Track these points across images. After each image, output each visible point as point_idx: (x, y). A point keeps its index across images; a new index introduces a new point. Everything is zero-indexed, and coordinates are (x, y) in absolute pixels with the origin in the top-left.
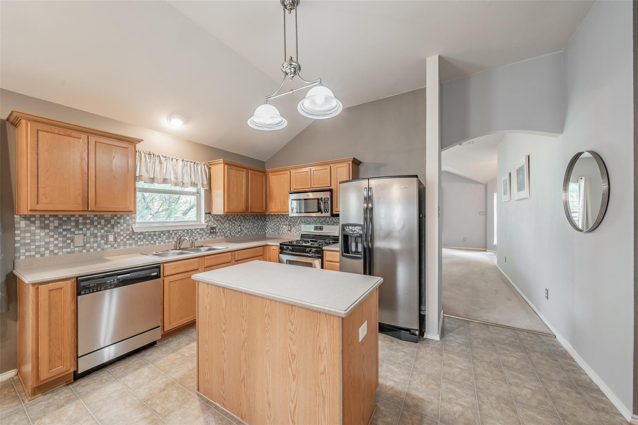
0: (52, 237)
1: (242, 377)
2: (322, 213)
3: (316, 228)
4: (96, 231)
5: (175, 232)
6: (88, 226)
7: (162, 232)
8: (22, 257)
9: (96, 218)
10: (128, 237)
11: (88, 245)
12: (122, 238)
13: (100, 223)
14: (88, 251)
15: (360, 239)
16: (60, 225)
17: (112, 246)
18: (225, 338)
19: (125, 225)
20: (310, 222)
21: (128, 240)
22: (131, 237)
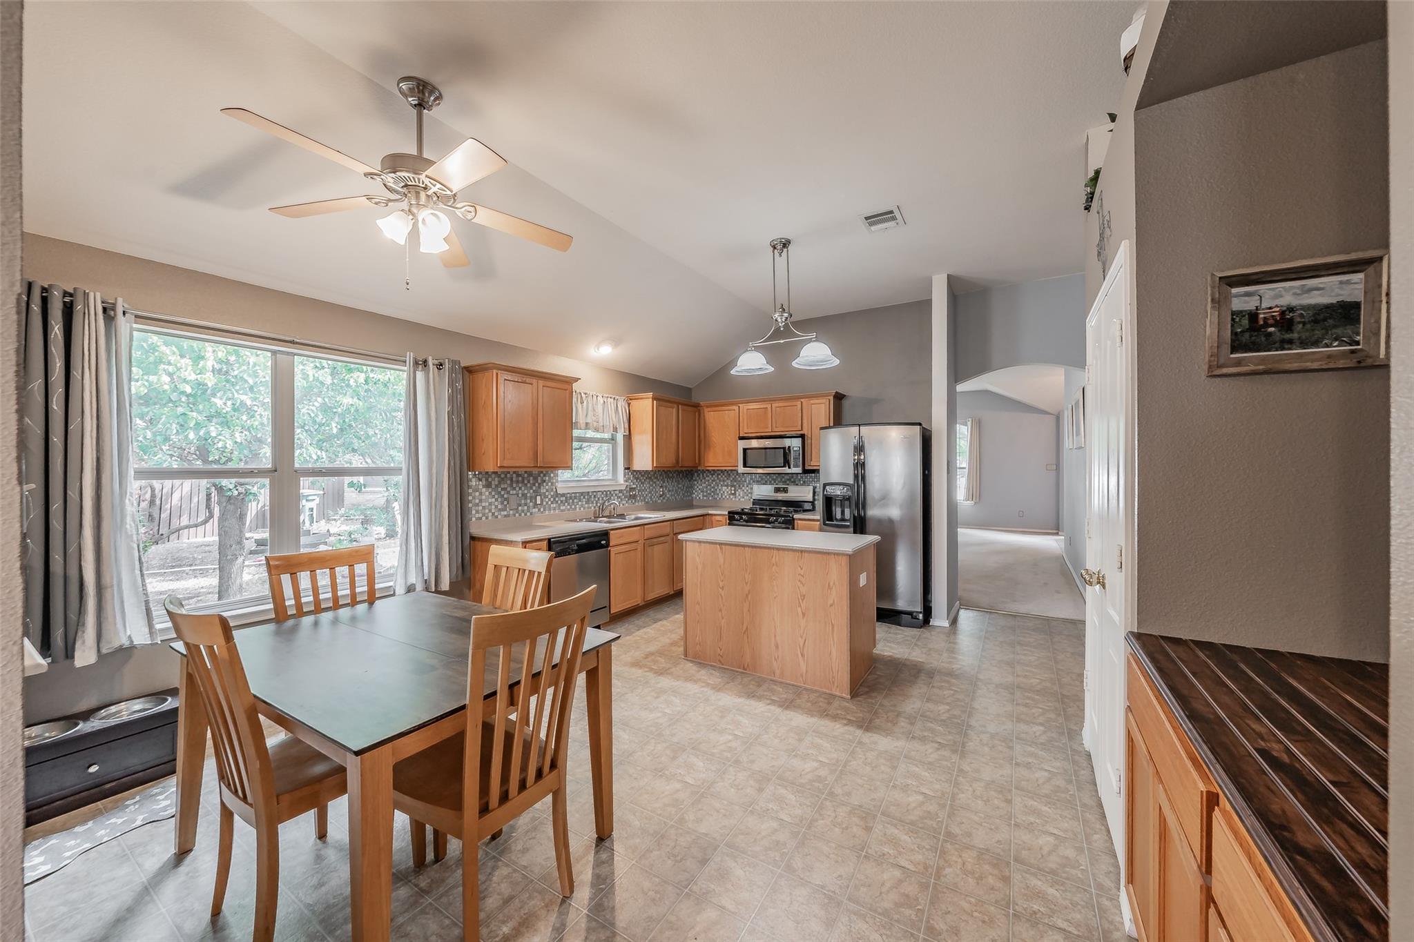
0: (494, 497)
1: (744, 629)
2: (789, 468)
3: (777, 490)
4: (526, 492)
5: (595, 494)
6: (520, 485)
7: (582, 494)
8: (474, 519)
9: (526, 475)
10: (552, 499)
11: (520, 508)
12: (547, 500)
13: (529, 482)
14: (520, 515)
15: (847, 503)
16: (500, 483)
17: (539, 510)
18: (723, 595)
19: (550, 484)
20: (766, 482)
21: (552, 503)
22: (554, 499)
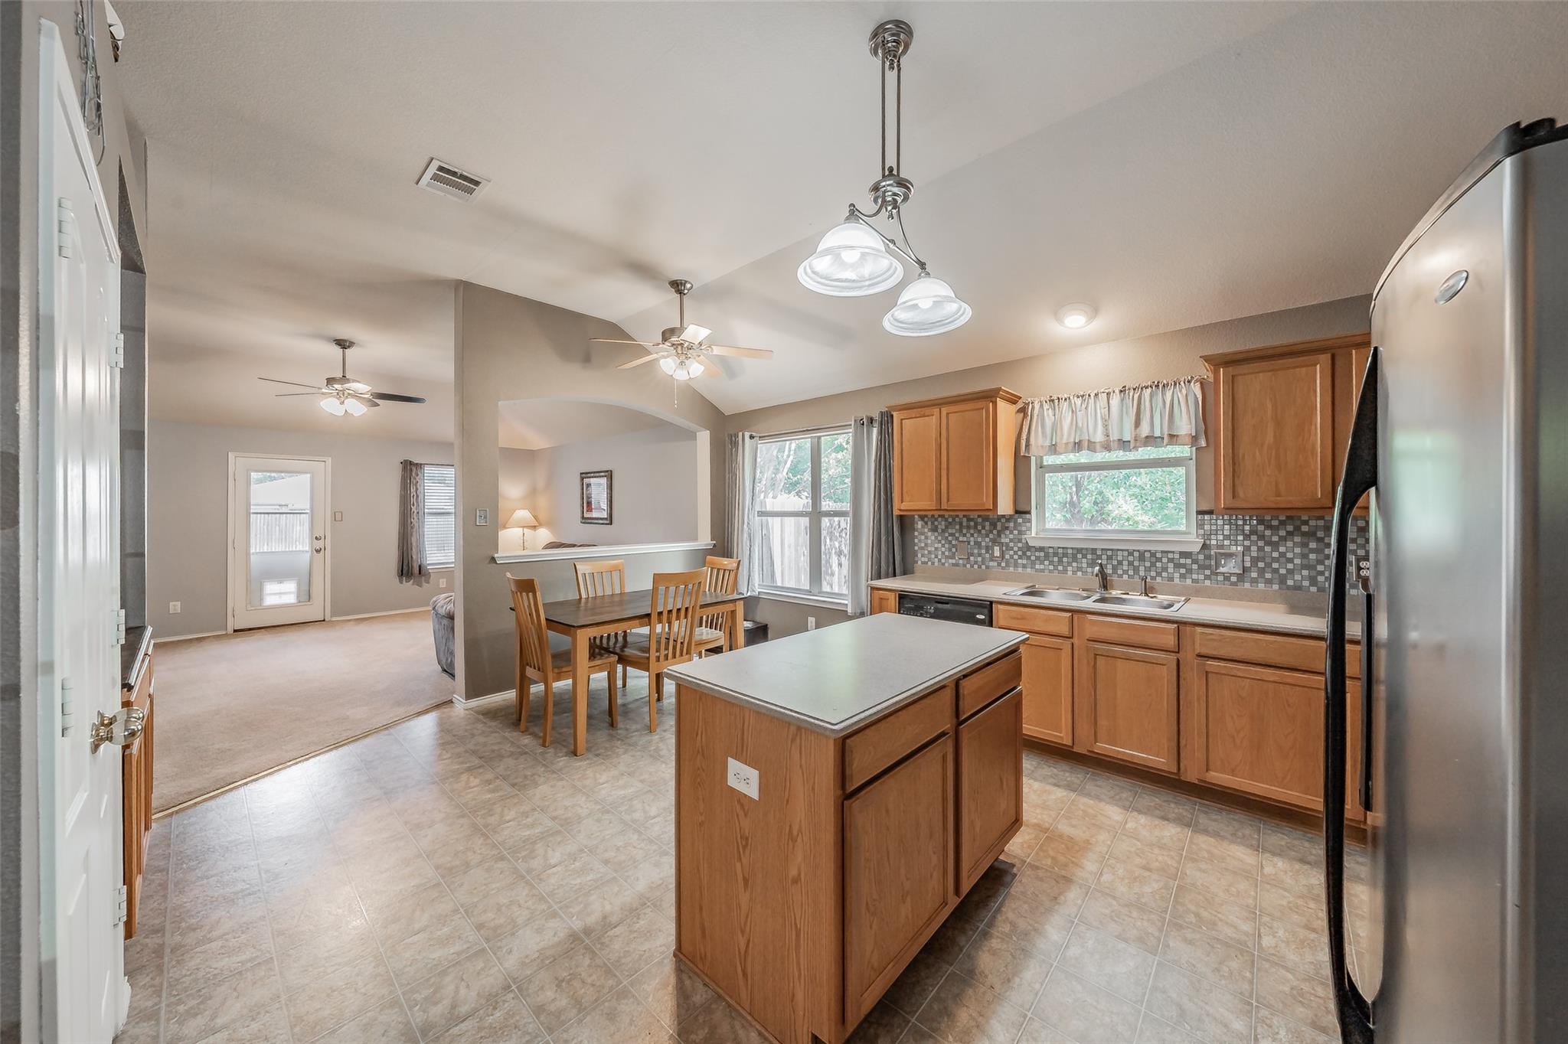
0: (940, 542)
4: (979, 540)
6: (972, 531)
7: (1079, 550)
8: (919, 562)
9: (980, 520)
10: (1020, 553)
11: (972, 558)
12: (1012, 553)
13: (984, 528)
14: (972, 566)
16: (947, 527)
17: (999, 565)
19: (1016, 532)
21: (1020, 557)
22: (1024, 553)
